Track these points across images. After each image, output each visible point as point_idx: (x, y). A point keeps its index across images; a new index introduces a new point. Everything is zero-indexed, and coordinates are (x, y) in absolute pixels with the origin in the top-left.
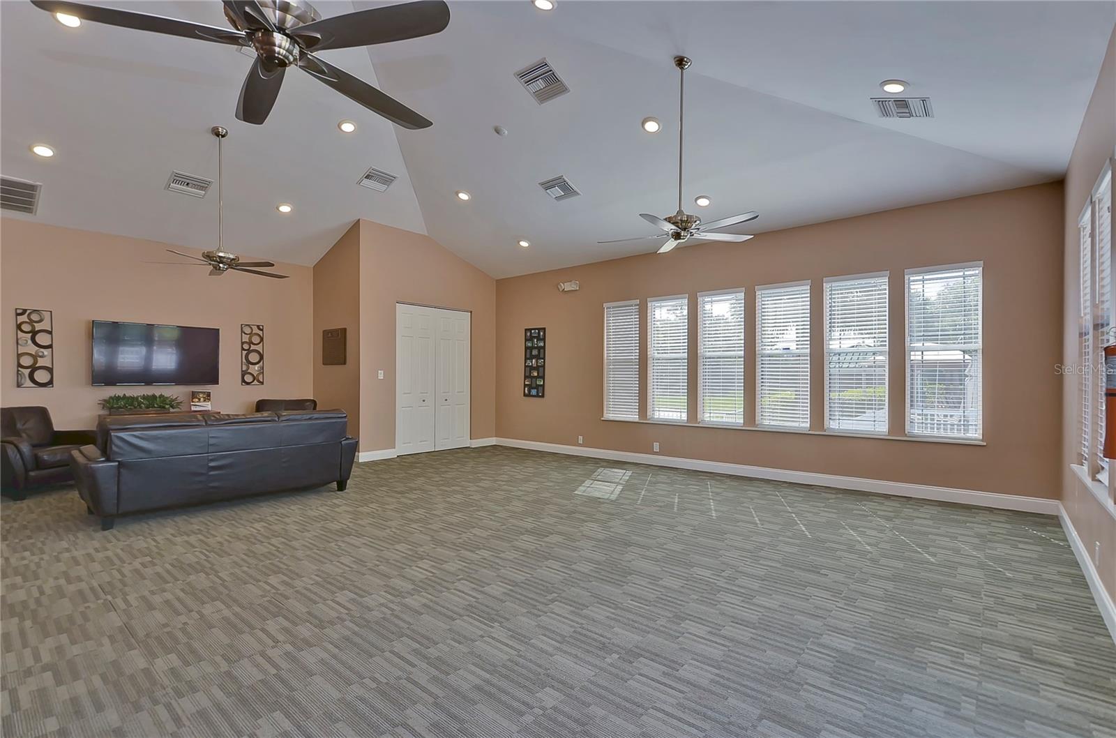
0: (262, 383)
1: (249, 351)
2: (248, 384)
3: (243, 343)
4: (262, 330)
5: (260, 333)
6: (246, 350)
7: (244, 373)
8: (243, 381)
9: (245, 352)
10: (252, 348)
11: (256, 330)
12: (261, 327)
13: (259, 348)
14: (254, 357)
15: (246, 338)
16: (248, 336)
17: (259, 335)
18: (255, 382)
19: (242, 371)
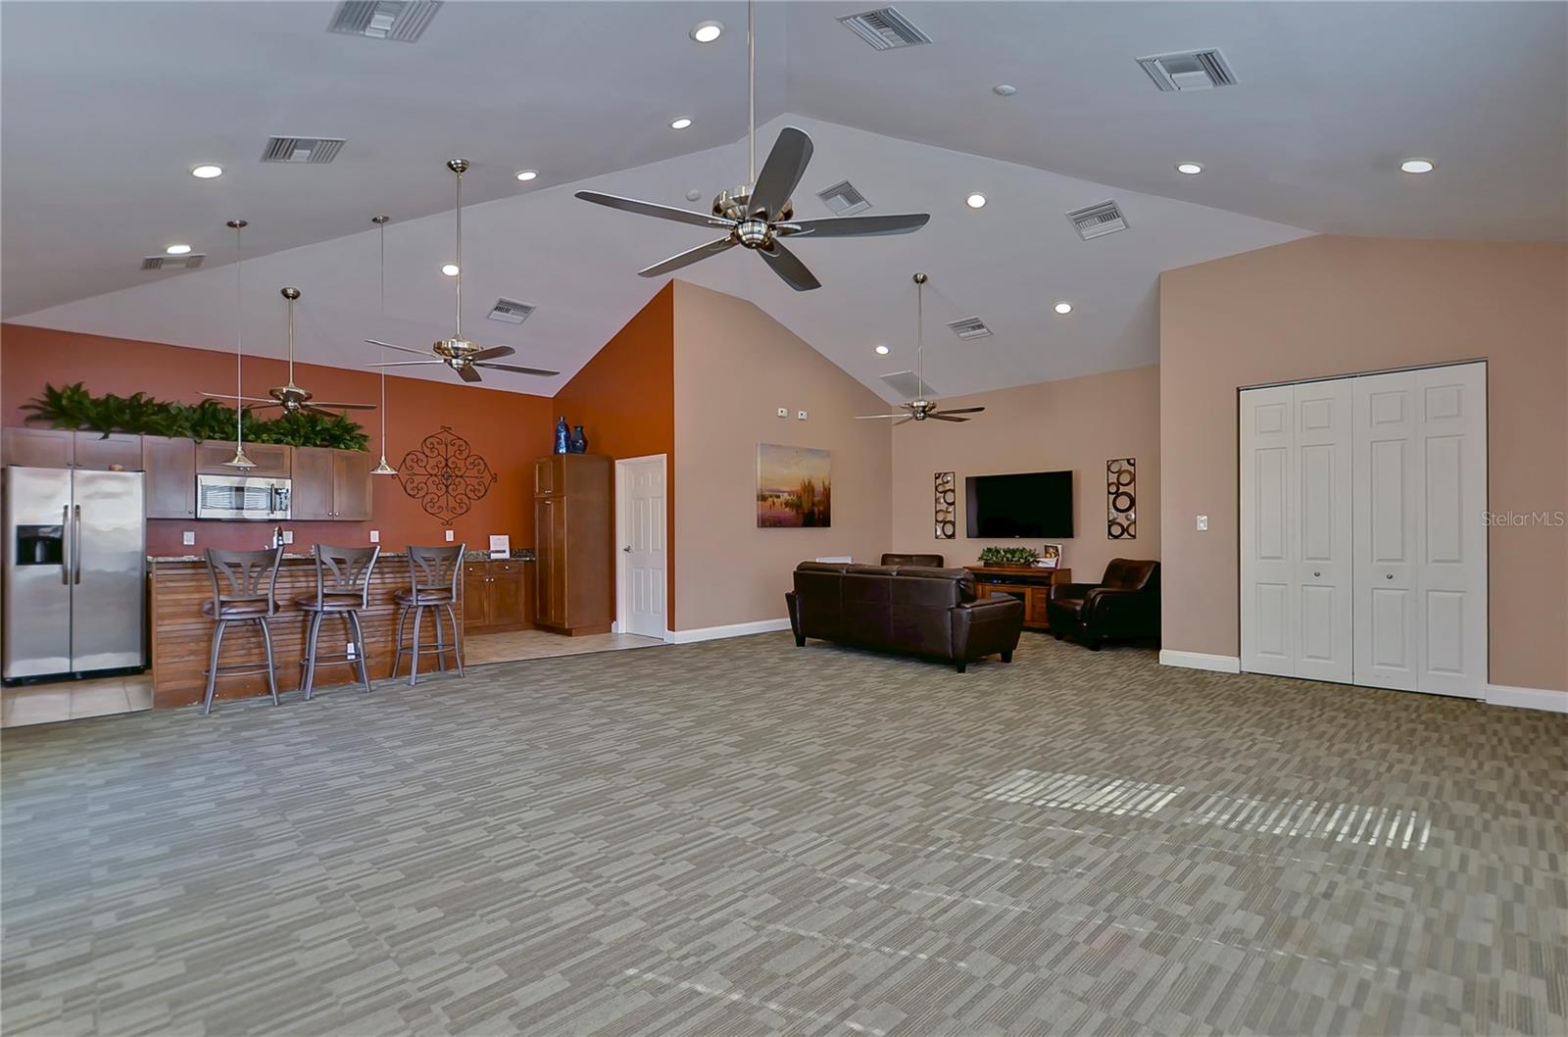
0: (1134, 537)
1: (1118, 494)
2: (1116, 537)
3: (1109, 485)
4: (1133, 465)
5: (1131, 469)
6: (1113, 494)
7: (1111, 523)
8: (1110, 533)
9: (1112, 497)
10: (1122, 491)
11: (1126, 466)
12: (1132, 461)
13: (1129, 489)
14: (1123, 503)
15: (1113, 478)
16: (1116, 475)
17: (1130, 472)
18: (1126, 535)
19: (1109, 521)
